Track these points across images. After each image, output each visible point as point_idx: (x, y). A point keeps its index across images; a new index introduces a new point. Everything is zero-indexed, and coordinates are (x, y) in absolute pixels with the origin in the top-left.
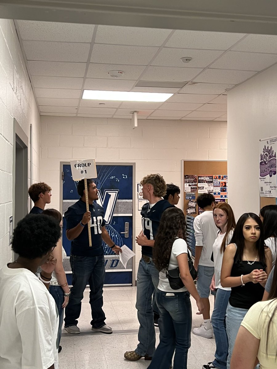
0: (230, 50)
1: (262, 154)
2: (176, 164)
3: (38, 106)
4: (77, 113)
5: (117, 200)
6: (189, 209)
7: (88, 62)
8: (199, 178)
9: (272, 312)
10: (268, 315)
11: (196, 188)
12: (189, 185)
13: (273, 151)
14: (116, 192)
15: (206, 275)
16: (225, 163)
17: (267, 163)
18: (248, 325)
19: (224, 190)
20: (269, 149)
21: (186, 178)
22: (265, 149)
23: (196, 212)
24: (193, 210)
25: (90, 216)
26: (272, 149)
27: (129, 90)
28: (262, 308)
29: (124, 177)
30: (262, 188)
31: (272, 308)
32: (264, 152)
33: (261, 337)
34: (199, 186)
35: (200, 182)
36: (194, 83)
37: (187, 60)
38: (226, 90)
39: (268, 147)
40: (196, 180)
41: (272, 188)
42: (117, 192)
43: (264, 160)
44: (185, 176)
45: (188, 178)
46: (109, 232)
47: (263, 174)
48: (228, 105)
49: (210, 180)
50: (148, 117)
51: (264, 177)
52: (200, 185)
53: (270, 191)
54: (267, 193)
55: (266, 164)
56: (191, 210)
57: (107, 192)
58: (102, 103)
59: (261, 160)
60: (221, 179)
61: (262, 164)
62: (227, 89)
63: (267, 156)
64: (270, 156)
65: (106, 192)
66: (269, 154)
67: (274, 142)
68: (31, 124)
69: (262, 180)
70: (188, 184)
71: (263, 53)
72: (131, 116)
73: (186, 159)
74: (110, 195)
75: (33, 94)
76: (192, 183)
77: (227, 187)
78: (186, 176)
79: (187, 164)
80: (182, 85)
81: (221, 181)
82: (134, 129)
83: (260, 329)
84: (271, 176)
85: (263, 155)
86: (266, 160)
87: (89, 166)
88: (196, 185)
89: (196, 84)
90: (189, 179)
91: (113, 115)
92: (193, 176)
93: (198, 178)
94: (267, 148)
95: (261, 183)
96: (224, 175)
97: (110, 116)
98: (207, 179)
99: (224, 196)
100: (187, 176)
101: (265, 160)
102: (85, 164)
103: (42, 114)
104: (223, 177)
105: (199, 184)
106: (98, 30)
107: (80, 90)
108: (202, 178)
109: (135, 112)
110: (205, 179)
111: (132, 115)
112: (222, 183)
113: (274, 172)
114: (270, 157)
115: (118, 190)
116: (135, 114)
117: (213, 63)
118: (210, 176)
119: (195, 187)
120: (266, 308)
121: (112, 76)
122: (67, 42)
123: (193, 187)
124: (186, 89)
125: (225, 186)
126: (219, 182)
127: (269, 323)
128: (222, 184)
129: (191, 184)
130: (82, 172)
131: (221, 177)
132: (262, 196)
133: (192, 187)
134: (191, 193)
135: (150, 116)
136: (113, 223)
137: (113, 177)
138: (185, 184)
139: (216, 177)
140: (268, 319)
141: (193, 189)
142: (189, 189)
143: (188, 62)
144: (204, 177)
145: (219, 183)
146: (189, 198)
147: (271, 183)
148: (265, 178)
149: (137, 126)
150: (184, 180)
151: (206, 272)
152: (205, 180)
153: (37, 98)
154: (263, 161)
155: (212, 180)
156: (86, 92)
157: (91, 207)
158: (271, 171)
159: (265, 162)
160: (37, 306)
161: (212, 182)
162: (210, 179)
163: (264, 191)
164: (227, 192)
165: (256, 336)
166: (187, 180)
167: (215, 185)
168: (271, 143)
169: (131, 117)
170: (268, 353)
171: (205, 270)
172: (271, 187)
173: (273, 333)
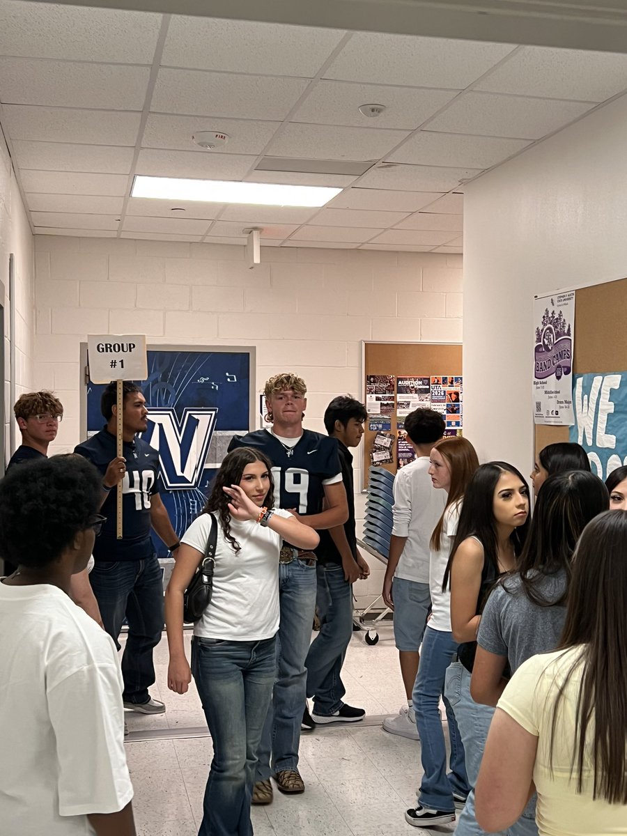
0: (472, 90)
1: (540, 329)
2: (348, 350)
3: (27, 212)
4: (119, 231)
5: (214, 432)
6: (375, 451)
7: (145, 112)
8: (400, 383)
9: (564, 675)
10: (554, 682)
11: (393, 405)
12: (378, 399)
13: (564, 320)
14: (211, 414)
15: (414, 600)
16: (459, 348)
17: (550, 348)
18: (511, 706)
19: (454, 410)
20: (556, 316)
21: (371, 382)
22: (547, 316)
23: (391, 459)
24: (386, 454)
25: (122, 468)
26: (563, 318)
27: (240, 179)
28: (543, 667)
29: (229, 380)
30: (538, 406)
31: (564, 667)
32: (545, 325)
33: (540, 731)
34: (398, 400)
35: (402, 390)
36: (390, 165)
37: (373, 110)
38: (461, 182)
39: (553, 313)
40: (393, 386)
41: (562, 405)
42: (214, 413)
43: (544, 341)
44: (368, 378)
45: (374, 382)
46: (196, 504)
47: (541, 373)
48: (464, 216)
49: (424, 387)
50: (285, 241)
51: (544, 380)
52: (401, 398)
53: (557, 411)
54: (551, 415)
55: (548, 350)
56: (380, 455)
57: (190, 414)
58: (178, 208)
59: (537, 342)
60: (449, 384)
61: (540, 350)
62: (463, 179)
63: (551, 332)
64: (558, 332)
65: (188, 413)
66: (556, 327)
67: (566, 302)
68: (11, 255)
69: (538, 386)
70: (374, 396)
71: (544, 98)
72: (246, 240)
73: (371, 340)
74: (198, 420)
75: (14, 182)
76: (384, 393)
77: (460, 403)
78: (371, 376)
79: (374, 352)
80: (361, 169)
81: (448, 389)
82: (252, 268)
83: (537, 712)
84: (558, 378)
85: (542, 330)
86: (550, 342)
87: (130, 351)
88: (393, 398)
89: (393, 168)
90: (377, 385)
91: (204, 236)
92: (385, 377)
93: (398, 382)
94: (550, 315)
95: (538, 394)
96: (454, 377)
97: (198, 239)
98: (418, 384)
99: (453, 423)
100: (373, 377)
101: (546, 342)
102: (122, 345)
103: (38, 231)
104: (452, 381)
105: (398, 395)
106: (168, 35)
107: (127, 177)
108: (407, 383)
109: (255, 228)
110: (412, 385)
111: (247, 235)
112: (450, 394)
113: (566, 369)
114: (558, 335)
115: (215, 410)
116: (255, 233)
117: (432, 118)
118: (425, 379)
119: (389, 402)
120: (551, 668)
121: (201, 144)
122: (96, 63)
123: (385, 402)
124: (372, 178)
125: (457, 400)
126: (445, 392)
127: (556, 699)
128: (451, 396)
129: (380, 396)
130: (113, 364)
131: (449, 380)
132: (539, 421)
133: (383, 402)
134: (380, 416)
135: (288, 239)
136: (203, 483)
137: (203, 379)
138: (368, 396)
139: (438, 381)
140: (555, 691)
141: (385, 408)
142: (377, 408)
143: (376, 115)
144: (410, 379)
145: (442, 394)
146: (377, 427)
147: (559, 392)
148: (546, 383)
149: (259, 262)
150: (366, 387)
151: (415, 594)
152: (412, 387)
153: (24, 192)
154: (542, 343)
155: (428, 387)
156: (140, 180)
157: (128, 447)
158: (559, 366)
159: (546, 346)
160: (97, 665)
161: (427, 391)
162: (423, 384)
163: (543, 412)
164: (460, 414)
165: (529, 729)
166: (374, 386)
167: (434, 398)
168: (560, 303)
169: (245, 242)
170: (553, 766)
171: (411, 590)
172: (558, 402)
173: (564, 721)
